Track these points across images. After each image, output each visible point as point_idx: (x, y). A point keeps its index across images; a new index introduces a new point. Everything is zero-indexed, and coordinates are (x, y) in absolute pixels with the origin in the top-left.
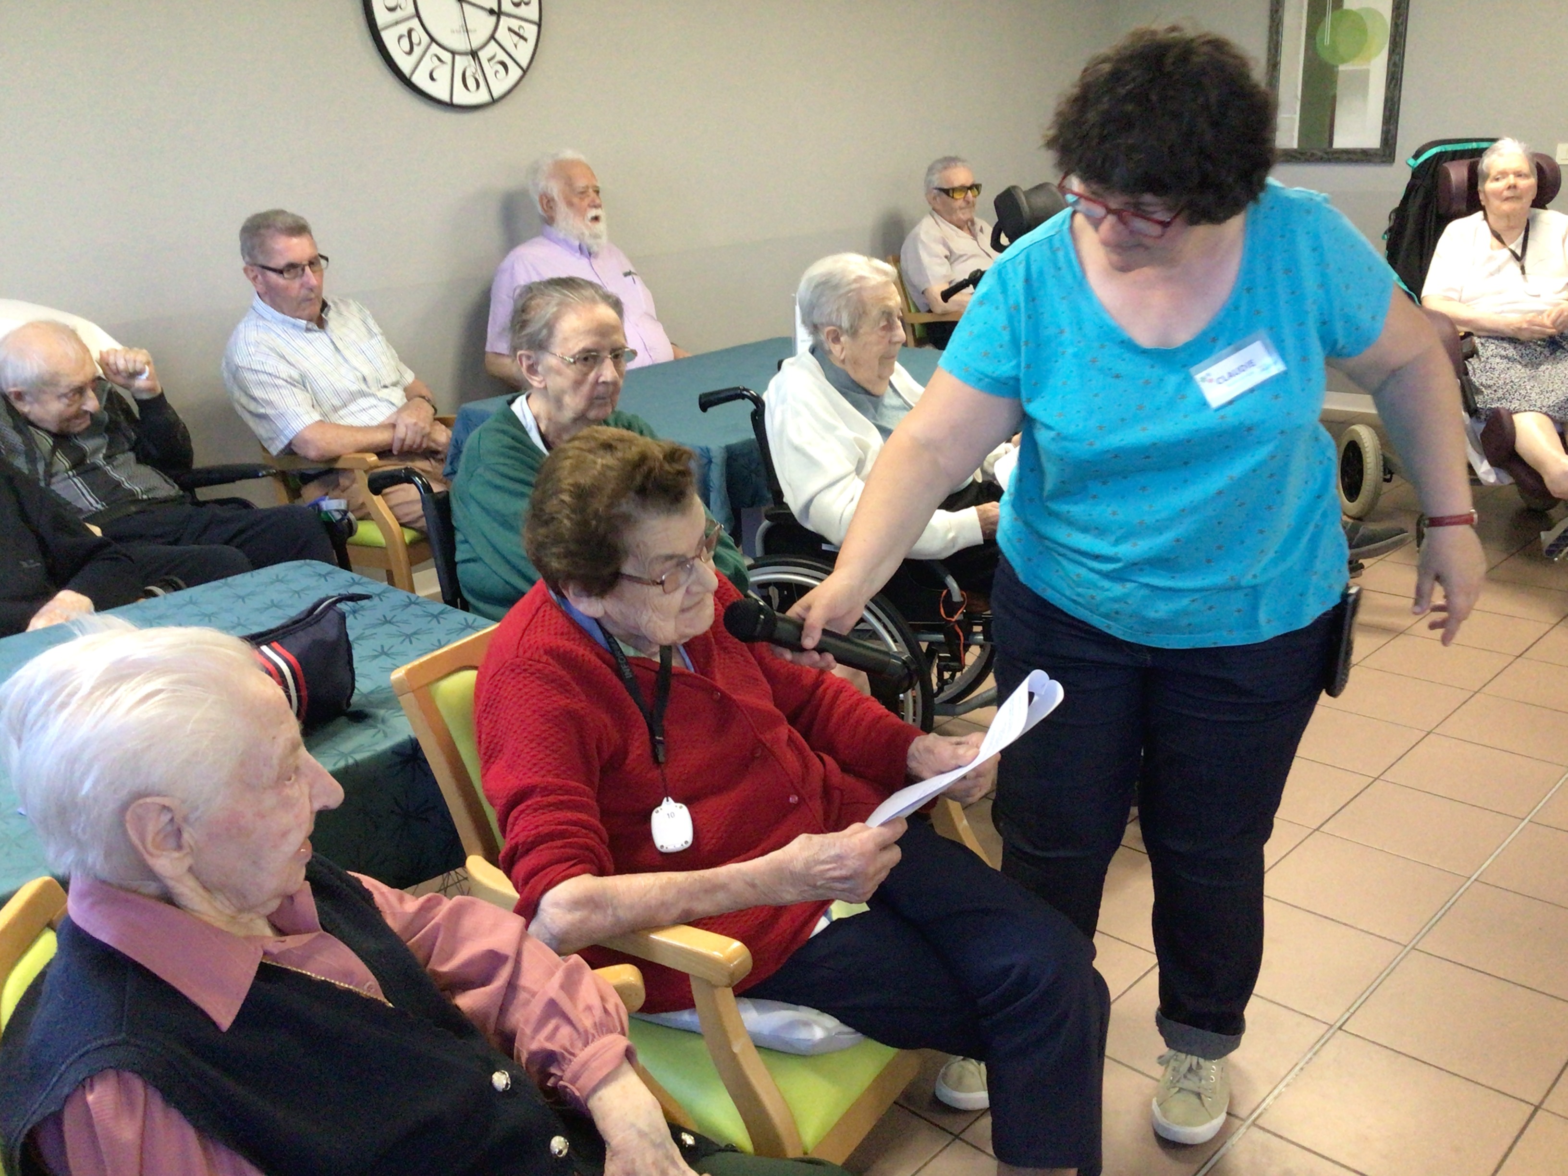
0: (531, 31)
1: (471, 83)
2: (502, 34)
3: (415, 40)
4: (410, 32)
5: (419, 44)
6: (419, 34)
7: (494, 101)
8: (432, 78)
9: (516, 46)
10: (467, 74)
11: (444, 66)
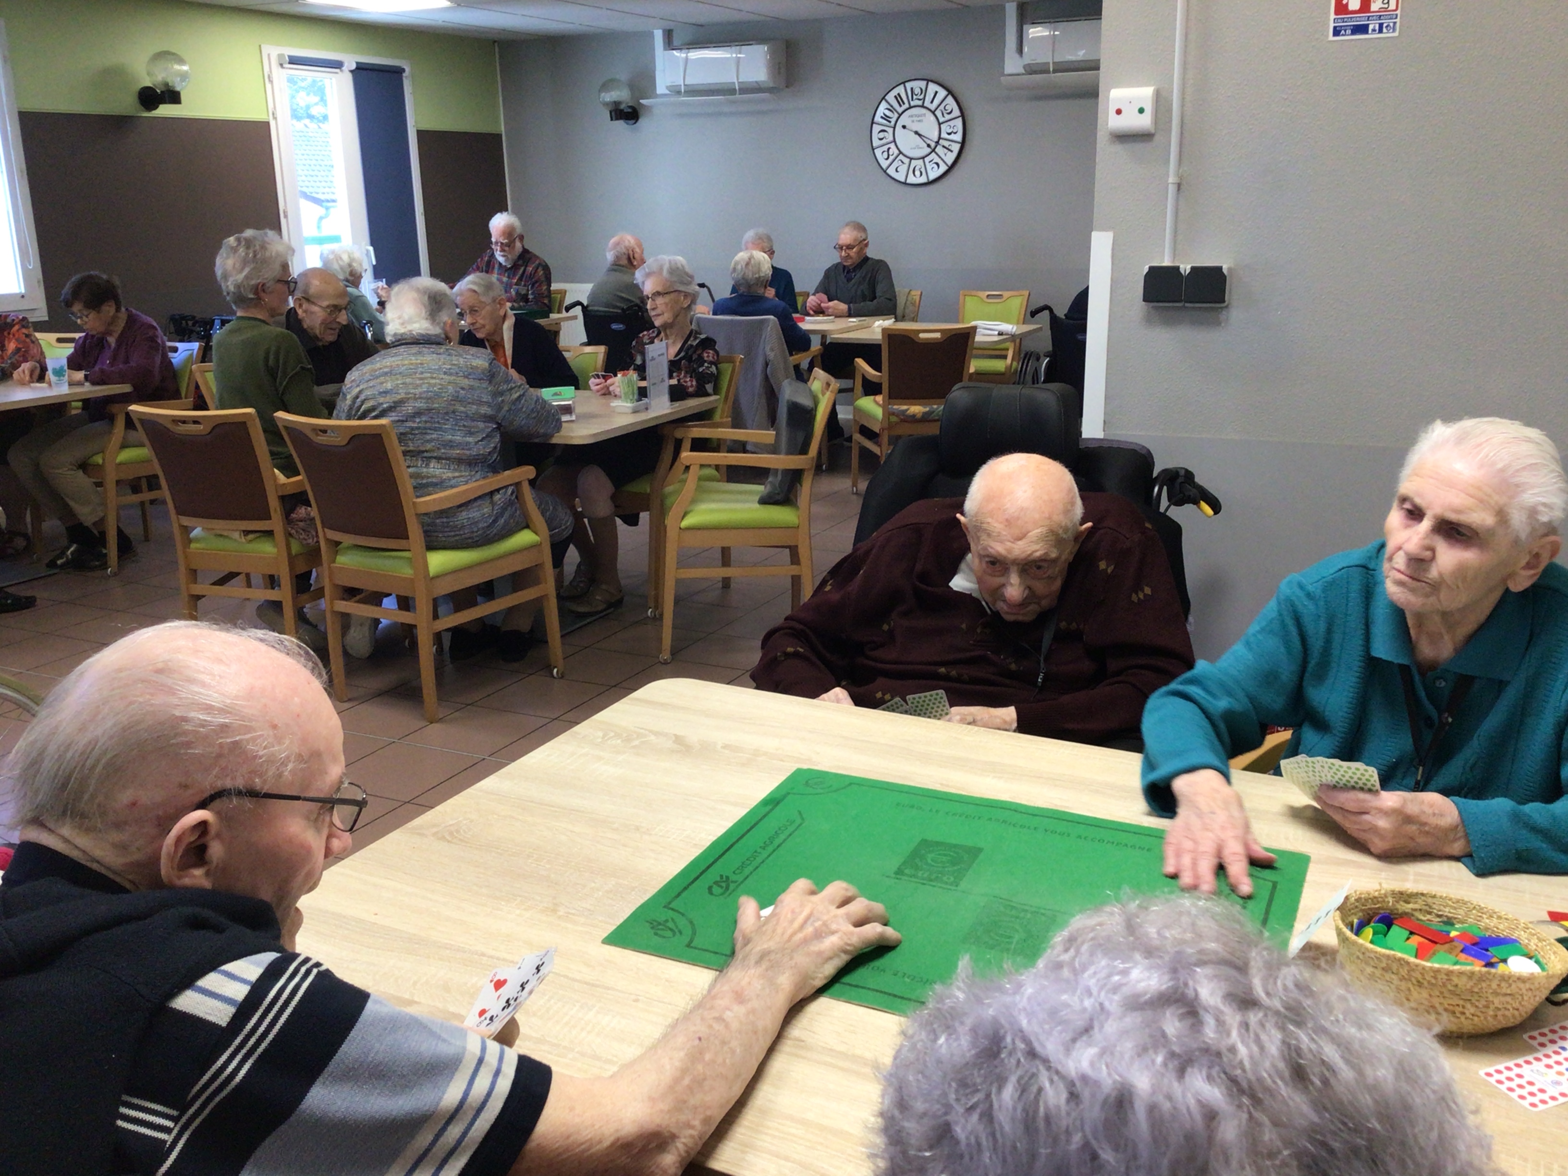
0: (956, 148)
1: (917, 173)
2: (939, 149)
3: (891, 153)
4: (889, 149)
5: (893, 155)
6: (894, 151)
7: (930, 183)
8: (897, 171)
9: (946, 155)
10: (917, 168)
11: (905, 165)
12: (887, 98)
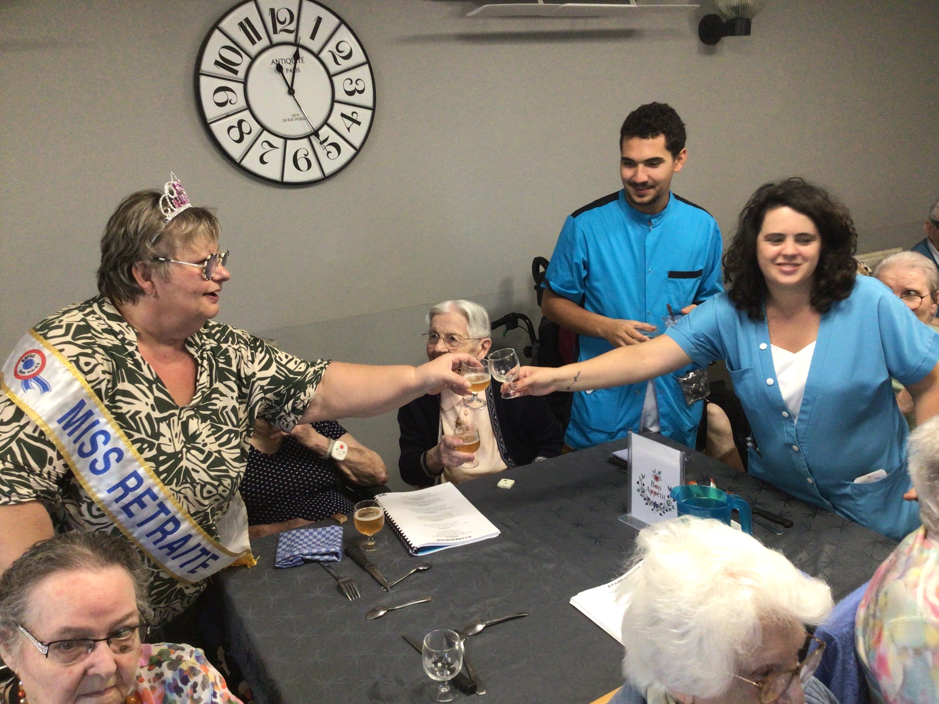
0: (365, 116)
1: (302, 163)
2: (336, 120)
3: (245, 128)
4: (240, 122)
5: (249, 133)
6: (250, 124)
7: (325, 178)
8: (263, 161)
9: (348, 129)
10: (300, 155)
11: (276, 150)
12: (224, 25)
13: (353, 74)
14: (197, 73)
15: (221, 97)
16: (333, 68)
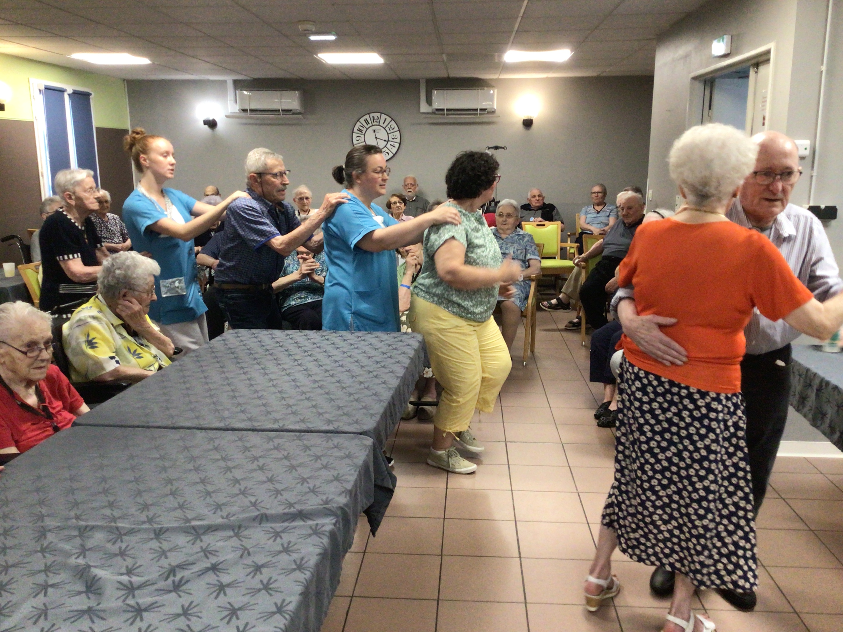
0: (397, 145)
2: (388, 146)
9: (392, 149)
12: (360, 120)
13: (394, 134)
14: (353, 132)
15: (358, 139)
16: (389, 132)
